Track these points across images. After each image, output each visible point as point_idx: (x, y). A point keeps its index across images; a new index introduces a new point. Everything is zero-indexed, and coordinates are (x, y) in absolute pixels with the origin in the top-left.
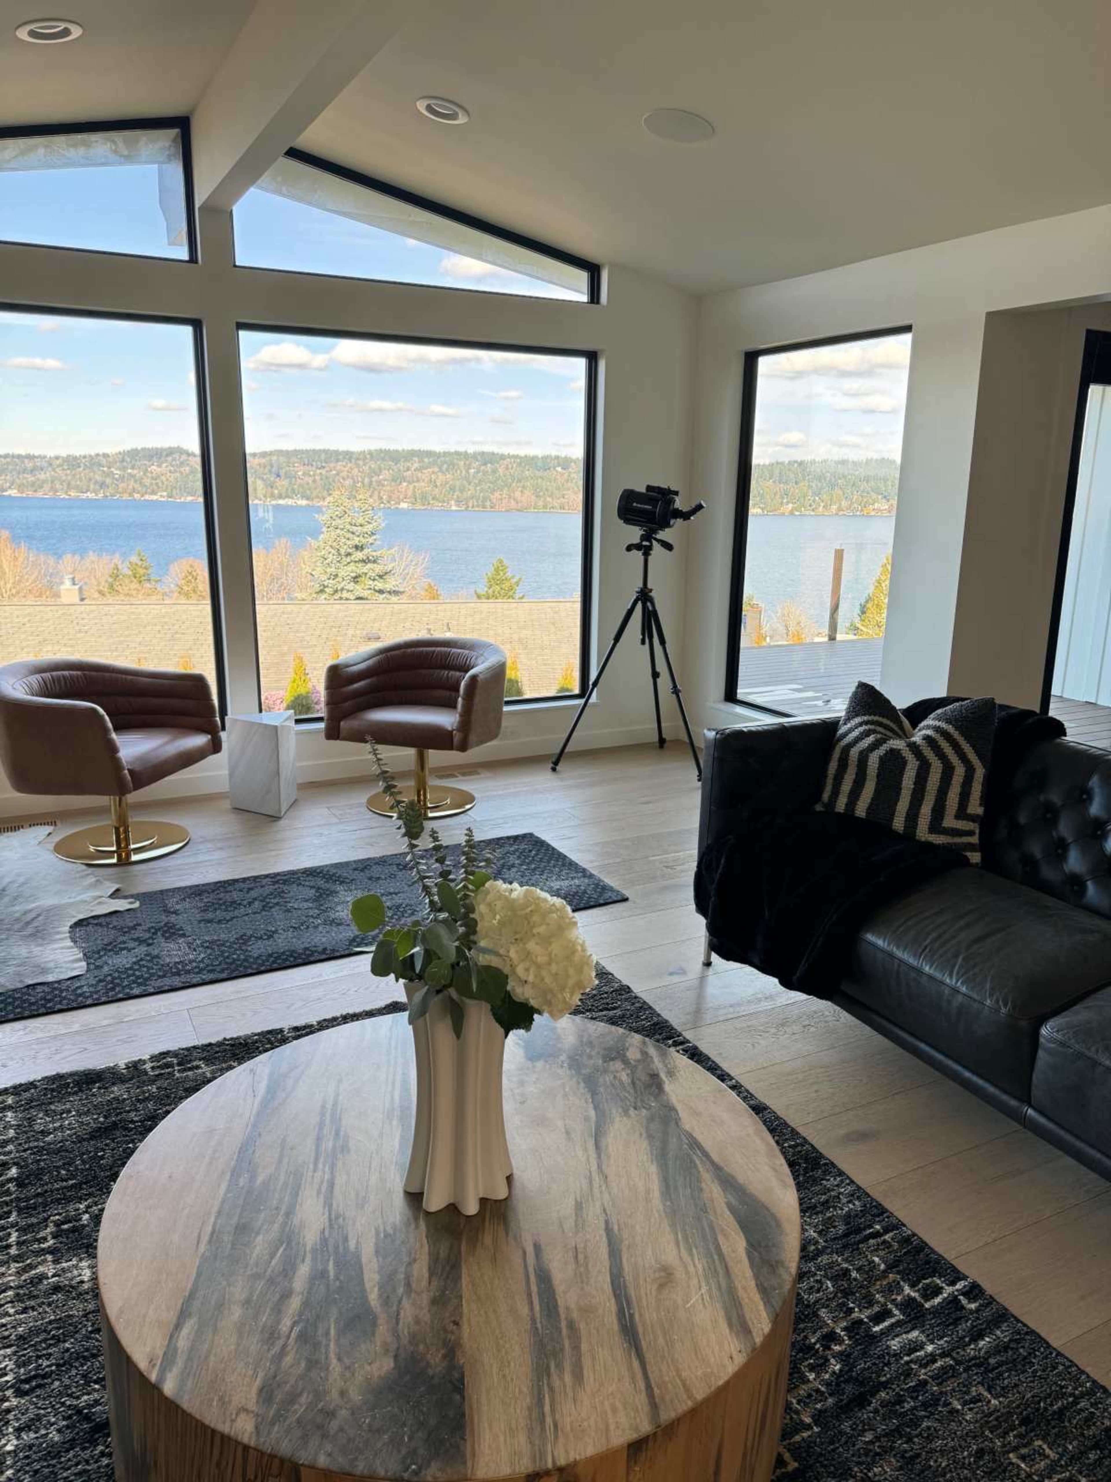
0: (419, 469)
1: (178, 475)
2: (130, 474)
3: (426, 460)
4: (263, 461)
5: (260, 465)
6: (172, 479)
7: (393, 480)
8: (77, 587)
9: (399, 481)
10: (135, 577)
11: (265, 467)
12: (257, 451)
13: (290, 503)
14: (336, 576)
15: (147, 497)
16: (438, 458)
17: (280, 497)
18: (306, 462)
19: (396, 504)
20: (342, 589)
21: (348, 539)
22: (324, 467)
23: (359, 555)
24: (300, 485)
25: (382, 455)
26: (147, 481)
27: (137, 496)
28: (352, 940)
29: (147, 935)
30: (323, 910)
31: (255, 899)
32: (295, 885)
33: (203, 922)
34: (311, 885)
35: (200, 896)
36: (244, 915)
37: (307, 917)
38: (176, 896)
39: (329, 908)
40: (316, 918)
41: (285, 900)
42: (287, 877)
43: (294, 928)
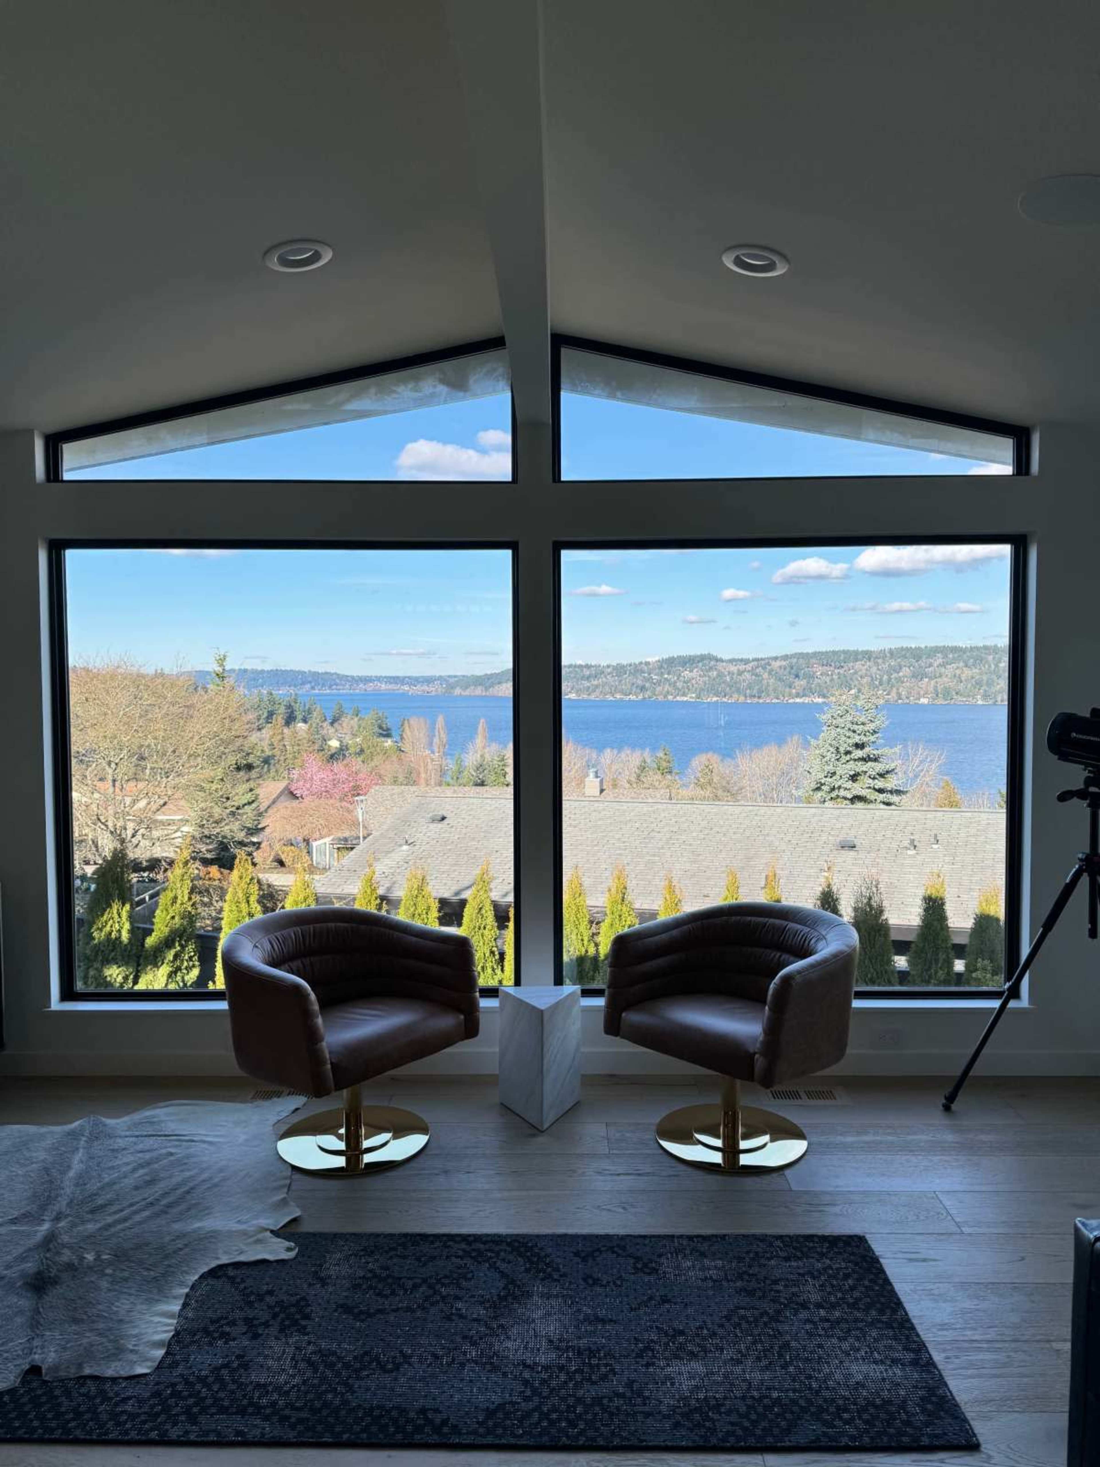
0: (943, 665)
1: (707, 678)
2: (666, 679)
3: (951, 656)
4: (784, 663)
5: (780, 667)
6: (701, 682)
7: (913, 676)
8: (599, 779)
9: (920, 677)
10: (659, 769)
11: (785, 669)
12: (779, 655)
13: (806, 701)
14: (834, 773)
15: (678, 698)
16: (964, 653)
17: (798, 695)
18: (825, 663)
19: (916, 699)
20: (839, 787)
21: (849, 737)
22: (842, 667)
23: (859, 754)
24: (819, 685)
25: (903, 653)
26: (679, 685)
27: (670, 697)
28: (490, 1413)
29: (265, 1316)
30: (492, 1329)
31: (424, 1281)
32: (487, 1265)
33: (340, 1310)
34: (506, 1271)
35: (369, 1255)
36: (394, 1311)
37: (465, 1337)
38: (346, 1248)
39: (502, 1326)
40: (474, 1344)
41: (458, 1292)
42: (487, 1246)
43: (436, 1357)
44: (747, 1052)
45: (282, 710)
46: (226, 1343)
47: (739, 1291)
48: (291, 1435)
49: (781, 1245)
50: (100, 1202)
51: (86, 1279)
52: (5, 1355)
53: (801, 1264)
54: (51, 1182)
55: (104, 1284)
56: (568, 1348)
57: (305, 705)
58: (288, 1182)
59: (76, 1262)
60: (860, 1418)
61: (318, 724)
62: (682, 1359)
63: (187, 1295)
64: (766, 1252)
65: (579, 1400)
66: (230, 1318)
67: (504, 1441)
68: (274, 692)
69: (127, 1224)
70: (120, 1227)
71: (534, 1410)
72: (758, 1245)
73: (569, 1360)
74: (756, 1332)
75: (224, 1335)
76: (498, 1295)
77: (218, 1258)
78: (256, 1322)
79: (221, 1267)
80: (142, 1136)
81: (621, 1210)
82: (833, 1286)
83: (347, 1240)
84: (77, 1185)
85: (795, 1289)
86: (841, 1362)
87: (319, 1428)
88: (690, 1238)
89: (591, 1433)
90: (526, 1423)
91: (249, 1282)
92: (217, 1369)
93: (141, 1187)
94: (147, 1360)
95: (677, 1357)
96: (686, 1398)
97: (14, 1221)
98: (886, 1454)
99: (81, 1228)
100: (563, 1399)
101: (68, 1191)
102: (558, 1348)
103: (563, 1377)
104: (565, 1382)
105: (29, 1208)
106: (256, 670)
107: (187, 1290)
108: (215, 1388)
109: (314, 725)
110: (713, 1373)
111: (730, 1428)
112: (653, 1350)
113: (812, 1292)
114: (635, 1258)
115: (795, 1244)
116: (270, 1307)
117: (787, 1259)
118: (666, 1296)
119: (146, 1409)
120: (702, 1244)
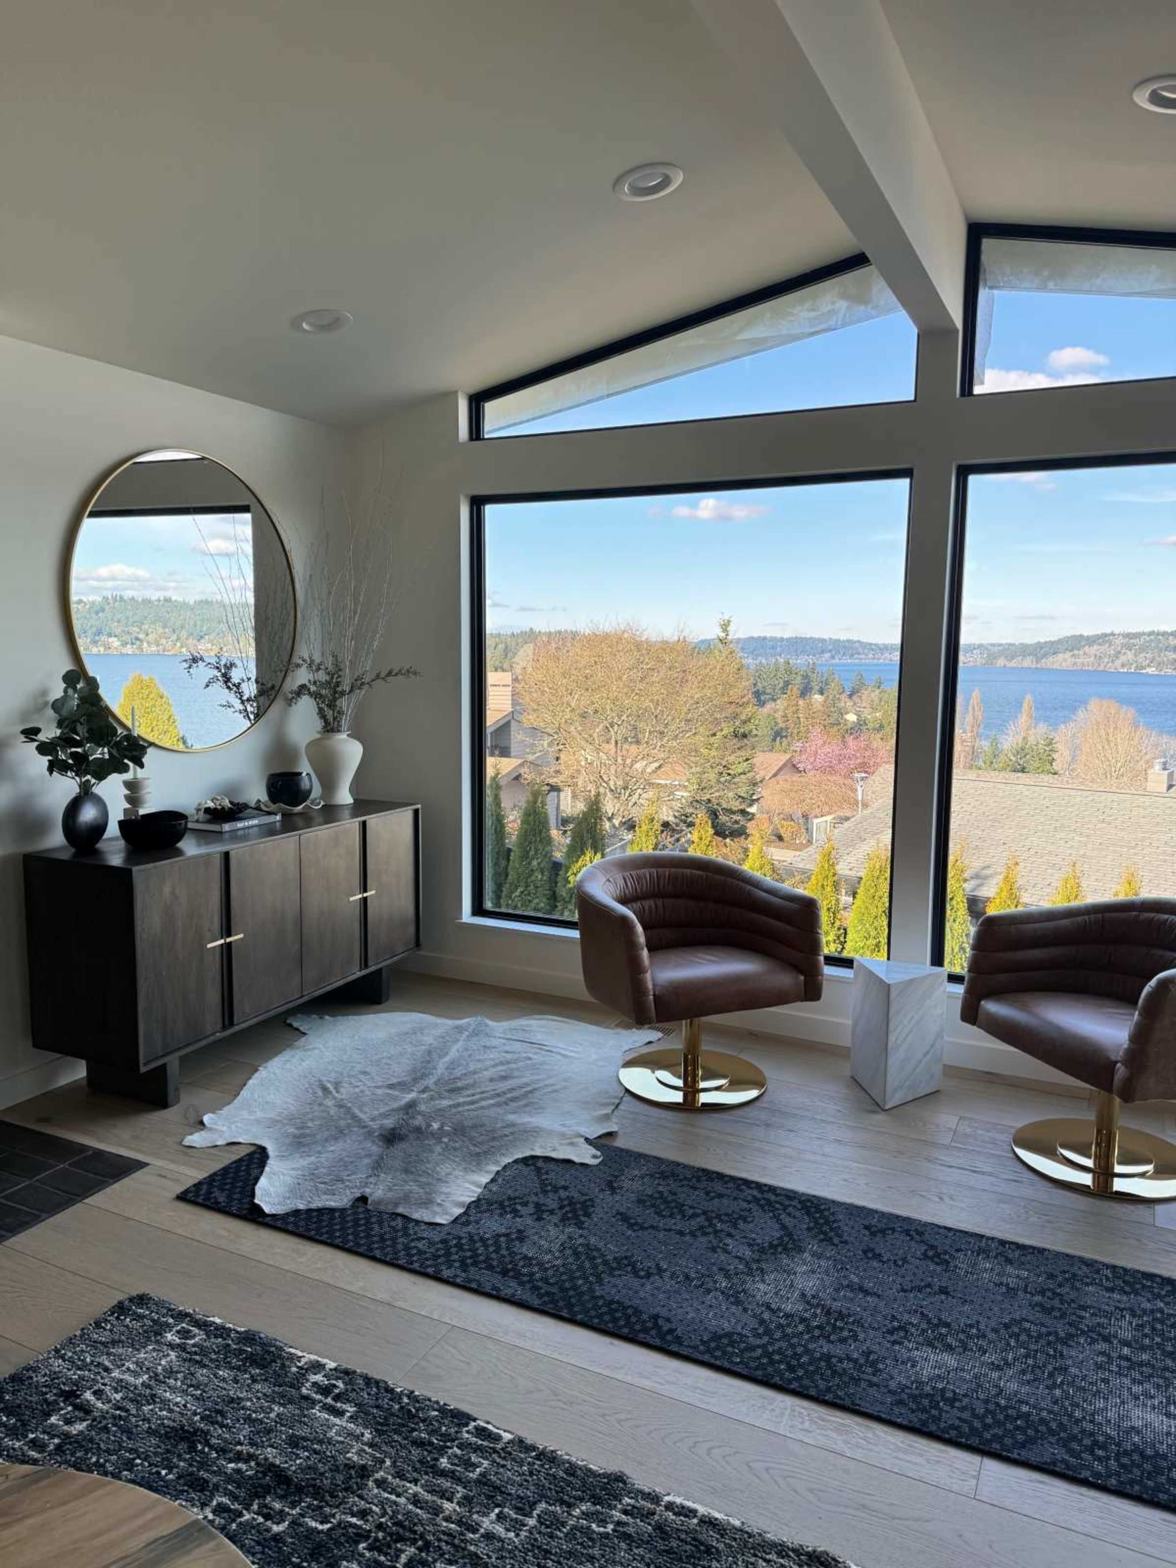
8: (1167, 772)
28: (716, 1337)
29: (555, 1205)
30: (751, 1269)
31: (705, 1213)
32: (771, 1215)
33: (619, 1216)
34: (787, 1224)
35: (664, 1179)
36: (665, 1230)
37: (721, 1269)
38: (645, 1168)
39: (762, 1270)
40: (728, 1276)
41: (732, 1231)
42: (778, 1199)
43: (687, 1277)
44: (1108, 1058)
45: (799, 679)
46: (514, 1218)
47: (1033, 1306)
48: (536, 1302)
49: (1110, 1275)
50: (459, 1084)
51: (426, 1142)
52: (347, 1183)
53: (1125, 1298)
54: (429, 1062)
55: (438, 1149)
56: (818, 1305)
57: (822, 676)
58: (617, 1101)
59: (424, 1127)
60: (1117, 1460)
61: (835, 696)
62: (934, 1347)
63: (498, 1173)
64: (1088, 1277)
65: (807, 1351)
66: (525, 1199)
67: (718, 1362)
68: (791, 661)
69: (473, 1107)
70: (467, 1107)
71: (759, 1346)
72: (1080, 1268)
73: (815, 1315)
74: (1033, 1347)
75: (515, 1212)
76: (770, 1243)
77: (533, 1149)
78: (543, 1208)
79: (534, 1158)
80: (512, 1040)
81: (937, 1200)
82: (1154, 1329)
83: (649, 1161)
84: (447, 1068)
85: (1103, 1320)
86: (1123, 1403)
87: (561, 1304)
88: (1003, 1243)
89: (806, 1382)
90: (747, 1355)
91: (552, 1175)
92: (498, 1236)
93: (496, 1081)
94: (447, 1214)
95: (931, 1345)
96: (922, 1383)
97: (391, 1086)
98: (1133, 1503)
99: (437, 1102)
100: (793, 1346)
101: (439, 1071)
102: (808, 1303)
103: (801, 1328)
104: (802, 1333)
105: (405, 1079)
106: (775, 638)
107: (500, 1168)
108: (491, 1249)
109: (831, 697)
110: (963, 1370)
111: (957, 1422)
112: (907, 1332)
113: (1125, 1329)
114: (928, 1245)
115: (1127, 1278)
116: (560, 1198)
117: (1111, 1290)
118: (946, 1288)
119: (432, 1250)
120: (1013, 1251)
